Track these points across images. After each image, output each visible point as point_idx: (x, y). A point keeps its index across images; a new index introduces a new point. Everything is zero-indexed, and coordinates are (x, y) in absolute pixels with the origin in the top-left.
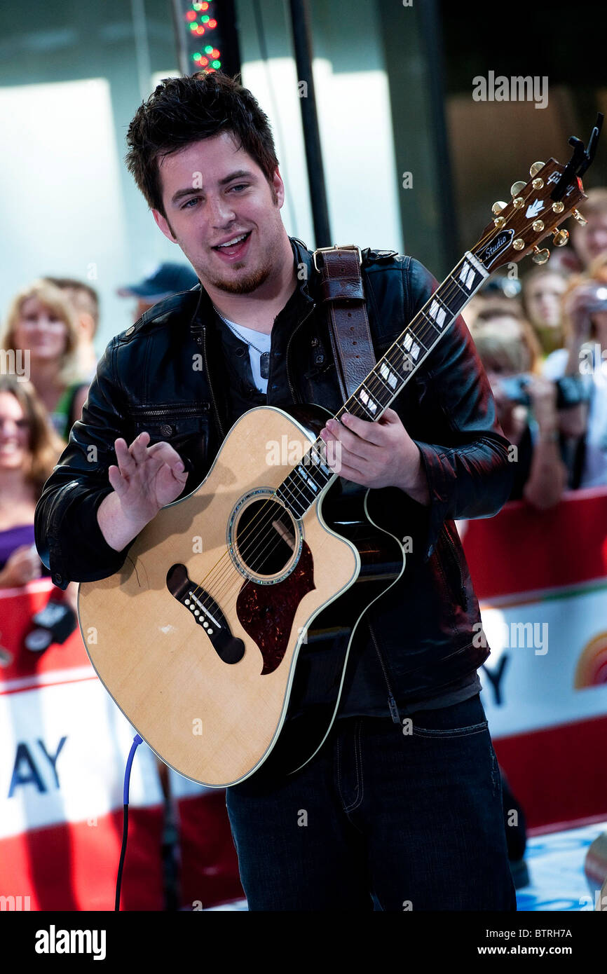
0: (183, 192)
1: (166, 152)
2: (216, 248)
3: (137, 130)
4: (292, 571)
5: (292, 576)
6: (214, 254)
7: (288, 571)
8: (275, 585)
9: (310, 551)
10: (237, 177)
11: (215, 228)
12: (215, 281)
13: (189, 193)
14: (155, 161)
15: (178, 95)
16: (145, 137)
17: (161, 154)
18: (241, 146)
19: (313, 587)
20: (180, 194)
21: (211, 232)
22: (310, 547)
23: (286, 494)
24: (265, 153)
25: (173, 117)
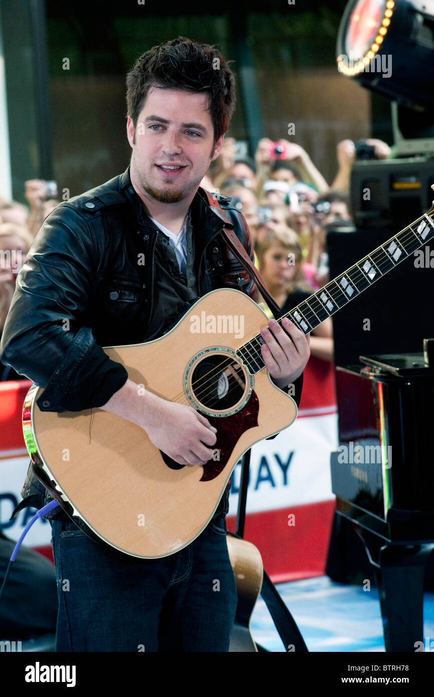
0: (156, 118)
1: (159, 86)
2: (159, 167)
3: (147, 62)
4: (239, 410)
5: (239, 414)
6: (156, 169)
7: (235, 409)
8: (222, 418)
9: (257, 398)
10: (195, 127)
11: (164, 152)
12: (146, 186)
13: (158, 120)
14: (149, 87)
15: (186, 53)
16: (150, 69)
17: (154, 85)
18: (208, 109)
19: (256, 424)
20: (153, 118)
21: (161, 154)
22: (258, 395)
23: (247, 355)
24: (222, 122)
25: (176, 66)
